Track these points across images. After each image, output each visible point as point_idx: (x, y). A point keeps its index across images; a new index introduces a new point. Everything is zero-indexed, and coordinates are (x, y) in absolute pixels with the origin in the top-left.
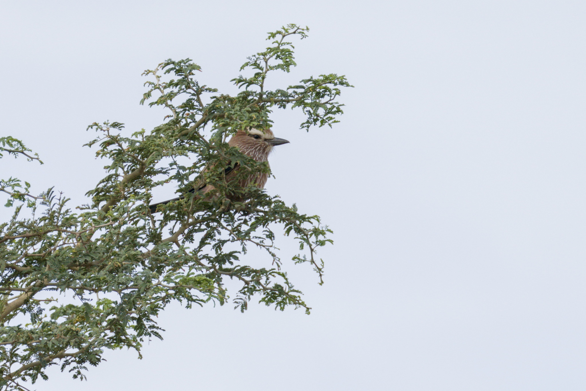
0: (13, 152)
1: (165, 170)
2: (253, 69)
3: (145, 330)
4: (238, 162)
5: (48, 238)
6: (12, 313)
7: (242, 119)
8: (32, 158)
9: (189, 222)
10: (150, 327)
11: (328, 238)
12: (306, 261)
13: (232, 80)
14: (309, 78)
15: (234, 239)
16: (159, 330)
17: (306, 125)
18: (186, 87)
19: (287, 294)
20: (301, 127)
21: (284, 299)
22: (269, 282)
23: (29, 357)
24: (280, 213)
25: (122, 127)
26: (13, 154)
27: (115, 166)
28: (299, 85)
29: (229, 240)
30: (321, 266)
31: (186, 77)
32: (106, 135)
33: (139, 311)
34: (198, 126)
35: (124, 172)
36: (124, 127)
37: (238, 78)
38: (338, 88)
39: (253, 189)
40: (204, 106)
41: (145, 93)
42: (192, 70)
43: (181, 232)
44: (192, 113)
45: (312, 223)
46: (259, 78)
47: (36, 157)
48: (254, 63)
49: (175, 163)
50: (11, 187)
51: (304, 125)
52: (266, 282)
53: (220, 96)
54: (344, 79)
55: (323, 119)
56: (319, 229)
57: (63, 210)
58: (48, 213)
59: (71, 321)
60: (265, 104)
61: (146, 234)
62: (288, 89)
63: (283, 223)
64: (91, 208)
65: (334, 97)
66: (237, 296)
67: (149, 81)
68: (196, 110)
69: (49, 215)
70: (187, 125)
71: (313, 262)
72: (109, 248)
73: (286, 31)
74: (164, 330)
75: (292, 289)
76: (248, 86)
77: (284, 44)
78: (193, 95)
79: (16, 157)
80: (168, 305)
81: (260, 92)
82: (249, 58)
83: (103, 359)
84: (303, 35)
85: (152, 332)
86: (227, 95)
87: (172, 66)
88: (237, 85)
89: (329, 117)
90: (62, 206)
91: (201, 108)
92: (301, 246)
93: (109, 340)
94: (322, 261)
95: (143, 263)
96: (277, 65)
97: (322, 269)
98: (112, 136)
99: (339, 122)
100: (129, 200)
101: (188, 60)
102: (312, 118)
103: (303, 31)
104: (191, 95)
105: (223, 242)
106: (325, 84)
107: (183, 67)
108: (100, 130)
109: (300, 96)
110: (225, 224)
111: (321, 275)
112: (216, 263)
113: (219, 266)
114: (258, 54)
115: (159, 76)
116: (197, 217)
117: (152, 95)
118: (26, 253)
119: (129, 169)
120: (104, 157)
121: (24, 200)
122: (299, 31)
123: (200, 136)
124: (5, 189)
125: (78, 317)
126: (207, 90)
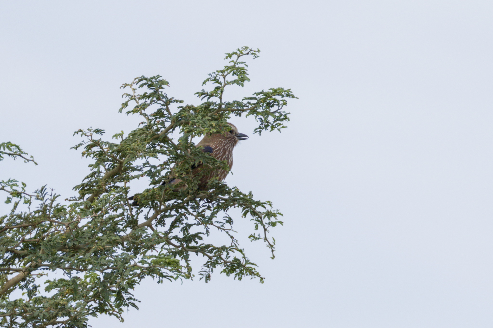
0: (12, 155)
1: (140, 168)
2: (213, 83)
3: (124, 301)
4: (201, 161)
5: (42, 226)
6: (12, 288)
7: (203, 127)
8: (28, 160)
9: (161, 209)
10: (128, 299)
11: (278, 220)
12: (260, 238)
13: (196, 94)
14: (260, 91)
15: (199, 223)
16: (135, 301)
17: (259, 130)
18: (157, 99)
19: (244, 266)
20: (254, 132)
21: (241, 270)
22: (229, 257)
23: (26, 325)
24: (238, 200)
25: (103, 132)
26: (12, 156)
27: (97, 165)
28: (252, 97)
29: (194, 224)
30: (273, 243)
31: (157, 90)
32: (90, 140)
33: (119, 285)
34: (167, 131)
35: (106, 169)
36: (105, 133)
37: (201, 92)
38: (285, 99)
39: (215, 182)
40: (172, 115)
41: (123, 102)
42: (162, 85)
43: (154, 217)
44: (162, 121)
45: (265, 208)
46: (219, 91)
47: (32, 159)
48: (214, 79)
49: (148, 163)
50: (10, 187)
51: (257, 130)
52: (227, 256)
53: (186, 106)
54: (290, 92)
55: (273, 125)
56: (272, 212)
57: (54, 204)
58: (42, 207)
59: (62, 293)
60: (223, 112)
61: (125, 220)
62: (243, 100)
63: (241, 207)
64: (77, 200)
65: (282, 107)
66: (202, 269)
67: (126, 93)
68: (166, 118)
69: (42, 209)
70: (158, 130)
71: (266, 239)
72: (94, 233)
73: (241, 52)
74: (140, 302)
75: (248, 262)
76: (209, 98)
77: (239, 63)
78: (163, 105)
79: (14, 159)
80: (143, 280)
81: (219, 102)
82: (210, 75)
83: (89, 326)
84: (255, 55)
85: (130, 303)
86: (192, 105)
87: (144, 81)
88: (200, 97)
89: (278, 124)
90: (53, 201)
91: (170, 116)
92: (256, 227)
93: (93, 309)
94: (273, 239)
95: (122, 244)
96: (233, 80)
97: (273, 245)
98: (94, 140)
99: (287, 127)
100: (110, 193)
101: (159, 76)
102: (263, 124)
103: (255, 53)
104: (161, 105)
105: (190, 226)
106: (274, 96)
107: (154, 82)
108: (84, 135)
109: (253, 106)
110: (191, 211)
111: (273, 251)
112: (184, 242)
113: (186, 245)
114: (217, 71)
115: (135, 88)
116: (168, 205)
117: (128, 105)
118: (23, 239)
119: (110, 167)
120: (88, 157)
121: (21, 197)
122: (252, 52)
123: (169, 140)
124: (5, 188)
125: (67, 290)
126: (174, 101)
